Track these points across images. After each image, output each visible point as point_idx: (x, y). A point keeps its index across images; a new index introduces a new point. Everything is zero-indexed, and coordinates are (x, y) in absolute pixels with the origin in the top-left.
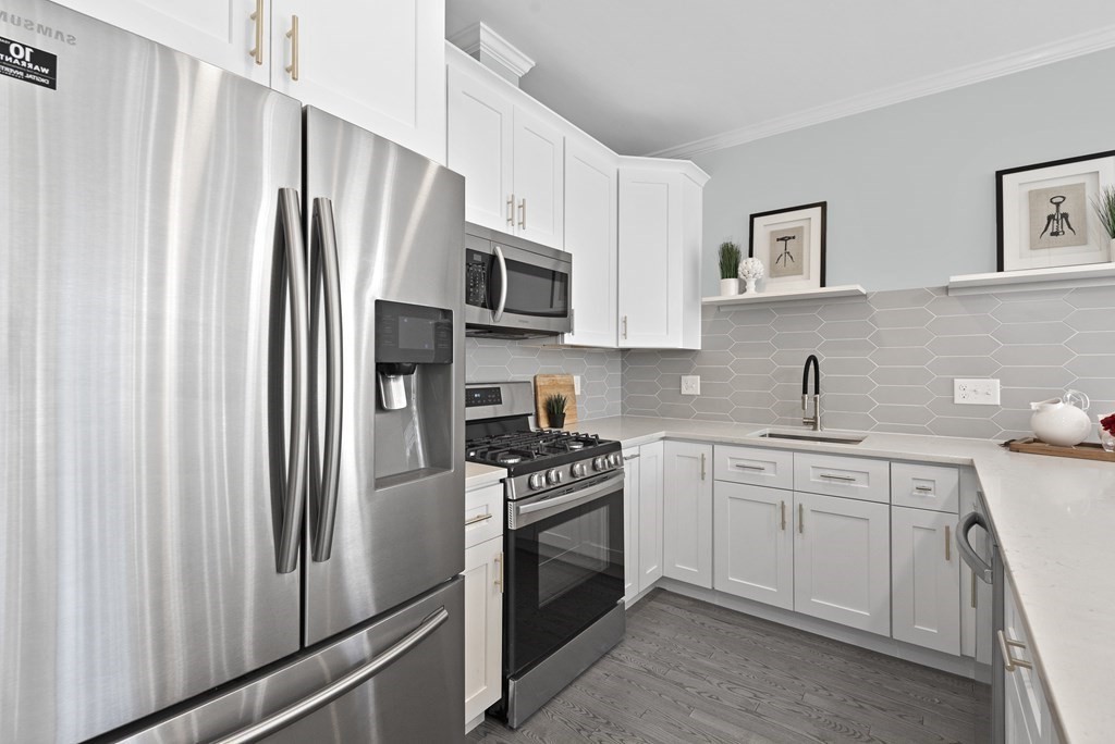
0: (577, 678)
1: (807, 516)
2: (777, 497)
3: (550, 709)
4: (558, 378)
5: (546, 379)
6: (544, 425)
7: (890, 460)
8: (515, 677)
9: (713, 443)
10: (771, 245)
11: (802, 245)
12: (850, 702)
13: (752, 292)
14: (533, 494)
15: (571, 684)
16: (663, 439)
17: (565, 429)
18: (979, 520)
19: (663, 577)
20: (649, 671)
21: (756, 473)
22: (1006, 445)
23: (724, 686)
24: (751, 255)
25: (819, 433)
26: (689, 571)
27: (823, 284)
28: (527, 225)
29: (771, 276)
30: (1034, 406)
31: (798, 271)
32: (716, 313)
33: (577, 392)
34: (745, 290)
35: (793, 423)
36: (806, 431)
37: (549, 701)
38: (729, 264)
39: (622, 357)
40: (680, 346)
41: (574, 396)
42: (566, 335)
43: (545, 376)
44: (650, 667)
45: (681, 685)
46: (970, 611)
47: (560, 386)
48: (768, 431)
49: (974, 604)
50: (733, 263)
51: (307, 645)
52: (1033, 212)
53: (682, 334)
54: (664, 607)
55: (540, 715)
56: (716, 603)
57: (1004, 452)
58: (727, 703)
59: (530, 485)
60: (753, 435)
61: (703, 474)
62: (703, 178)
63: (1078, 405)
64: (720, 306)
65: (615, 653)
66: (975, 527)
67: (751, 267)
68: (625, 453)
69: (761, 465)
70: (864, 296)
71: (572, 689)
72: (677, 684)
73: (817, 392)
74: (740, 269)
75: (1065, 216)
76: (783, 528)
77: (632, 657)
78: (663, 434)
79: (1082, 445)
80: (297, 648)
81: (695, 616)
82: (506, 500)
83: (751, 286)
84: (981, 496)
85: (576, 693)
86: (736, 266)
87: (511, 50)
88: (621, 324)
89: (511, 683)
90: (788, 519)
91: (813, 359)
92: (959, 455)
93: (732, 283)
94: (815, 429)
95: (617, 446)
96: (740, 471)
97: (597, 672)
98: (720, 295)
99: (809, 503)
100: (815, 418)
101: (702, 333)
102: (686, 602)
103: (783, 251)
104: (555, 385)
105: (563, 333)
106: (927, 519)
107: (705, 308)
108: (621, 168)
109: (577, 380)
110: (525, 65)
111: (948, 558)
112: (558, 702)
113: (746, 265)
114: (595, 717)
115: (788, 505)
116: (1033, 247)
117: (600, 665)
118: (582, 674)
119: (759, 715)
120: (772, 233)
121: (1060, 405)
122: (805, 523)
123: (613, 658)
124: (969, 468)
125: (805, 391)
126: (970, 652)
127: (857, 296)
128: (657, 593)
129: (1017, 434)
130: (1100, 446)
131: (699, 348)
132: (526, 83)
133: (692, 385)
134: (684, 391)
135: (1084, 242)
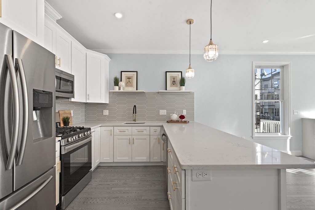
0: (80, 192)
1: (135, 140)
2: (128, 137)
3: (73, 202)
4: (66, 111)
5: (62, 112)
6: (62, 125)
7: (150, 126)
8: (64, 195)
9: (114, 126)
10: (126, 79)
11: (132, 80)
12: (144, 176)
13: (122, 90)
14: (69, 143)
15: (78, 194)
16: (100, 127)
17: (69, 126)
18: (164, 135)
19: (100, 162)
20: (100, 184)
21: (124, 132)
22: (167, 122)
23: (119, 181)
24: (121, 81)
25: (136, 122)
26: (107, 159)
27: (137, 90)
28: (61, 66)
29: (126, 87)
30: (171, 115)
31: (132, 86)
32: (112, 95)
33: (72, 115)
34: (120, 89)
35: (131, 121)
36: (134, 122)
37: (73, 200)
38: (116, 82)
39: (85, 105)
40: (104, 102)
41: (71, 116)
42: (72, 99)
43: (62, 111)
44: (100, 183)
45: (108, 184)
46: (162, 151)
47: (67, 114)
48: (125, 123)
49: (163, 150)
50: (117, 82)
51: (14, 190)
52: (171, 80)
53: (104, 99)
54: (101, 170)
55: (71, 204)
56: (114, 165)
57: (167, 123)
58: (119, 184)
59: (68, 141)
60: (123, 124)
61: (111, 134)
62: (109, 59)
63: (176, 114)
64: (113, 93)
65: (90, 184)
66: (163, 136)
67: (122, 84)
68: (92, 131)
69: (125, 130)
70: (145, 93)
71: (79, 195)
72: (107, 185)
73: (136, 113)
74: (119, 84)
75: (175, 81)
76: (130, 144)
77: (94, 183)
78: (100, 125)
79: (177, 121)
80: (12, 192)
81: (109, 170)
82: (61, 146)
83: (122, 88)
84: (164, 130)
85: (80, 195)
86: (118, 83)
87: (55, 12)
88: (87, 96)
89: (63, 197)
90: (131, 142)
91: (135, 106)
92: (161, 124)
93: (117, 87)
94: (135, 121)
95: (90, 129)
96: (120, 132)
97: (85, 189)
98: (114, 90)
99: (135, 137)
100: (135, 119)
101: (109, 99)
102: (106, 167)
103: (128, 81)
104: (65, 113)
105: (71, 98)
106: (156, 137)
107: (110, 93)
108: (87, 52)
109: (72, 112)
110: (59, 17)
111: (159, 144)
112: (76, 200)
113: (120, 83)
114: (87, 199)
115: (131, 139)
116: (171, 86)
117: (86, 187)
118: (81, 191)
119: (127, 184)
120: (126, 76)
121: (174, 114)
122: (134, 142)
123: (89, 185)
124: (162, 126)
125: (134, 113)
126: (162, 161)
127: (143, 92)
128: (98, 167)
129: (169, 120)
130: (179, 121)
131: (108, 103)
132: (58, 22)
133: (106, 112)
134: (104, 114)
135: (177, 86)
